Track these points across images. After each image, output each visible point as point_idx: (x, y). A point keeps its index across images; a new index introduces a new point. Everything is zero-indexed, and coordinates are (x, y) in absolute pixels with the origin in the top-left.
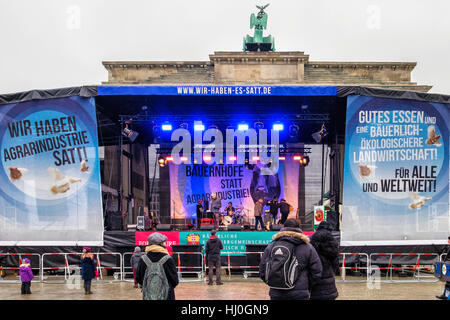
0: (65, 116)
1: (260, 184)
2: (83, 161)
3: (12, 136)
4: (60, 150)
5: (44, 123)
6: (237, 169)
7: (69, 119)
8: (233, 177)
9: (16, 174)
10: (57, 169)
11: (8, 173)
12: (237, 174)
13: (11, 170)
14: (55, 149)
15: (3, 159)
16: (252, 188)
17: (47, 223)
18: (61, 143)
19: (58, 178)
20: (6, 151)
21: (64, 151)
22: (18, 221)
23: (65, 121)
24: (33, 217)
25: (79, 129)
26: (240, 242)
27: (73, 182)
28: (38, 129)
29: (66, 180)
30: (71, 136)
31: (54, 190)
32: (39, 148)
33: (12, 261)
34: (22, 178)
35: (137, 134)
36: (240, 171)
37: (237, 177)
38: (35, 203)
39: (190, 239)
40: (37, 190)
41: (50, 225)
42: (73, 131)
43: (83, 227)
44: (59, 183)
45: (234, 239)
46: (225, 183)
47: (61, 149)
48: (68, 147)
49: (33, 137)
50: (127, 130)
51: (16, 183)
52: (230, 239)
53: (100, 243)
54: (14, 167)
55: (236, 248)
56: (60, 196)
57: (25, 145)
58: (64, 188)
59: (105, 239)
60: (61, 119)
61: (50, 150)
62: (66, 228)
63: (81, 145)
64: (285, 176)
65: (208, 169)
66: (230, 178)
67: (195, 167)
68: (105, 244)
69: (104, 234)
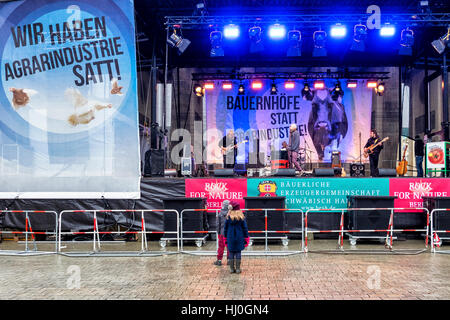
0: (90, 16)
1: (320, 119)
2: (115, 80)
3: (17, 45)
4: (83, 64)
5: (61, 28)
6: (292, 100)
7: (97, 20)
8: (286, 111)
9: (20, 98)
10: (78, 90)
11: (10, 97)
12: (292, 106)
13: (15, 92)
14: (75, 63)
15: (4, 77)
16: (311, 123)
17: (61, 166)
18: (84, 54)
19: (79, 102)
20: (7, 66)
21: (88, 66)
22: (21, 163)
23: (91, 24)
24: (42, 158)
25: (110, 35)
26: (334, 193)
27: (99, 108)
28: (52, 36)
29: (90, 105)
30: (98, 46)
31: (73, 121)
32: (53, 61)
33: (12, 220)
34: (29, 104)
35: (188, 42)
36: (295, 103)
37: (292, 109)
38: (45, 139)
39: (262, 189)
40: (49, 120)
41: (64, 169)
42: (101, 37)
43: (109, 172)
44: (80, 111)
45: (325, 189)
47: (85, 62)
48: (94, 59)
49: (45, 46)
50: (175, 36)
51: (21, 111)
52: (320, 189)
53: (136, 195)
54: (18, 89)
55: (329, 201)
56: (81, 128)
57: (34, 58)
58: (86, 118)
59: (142, 188)
60: (86, 21)
61: (68, 63)
62: (88, 174)
63: (112, 58)
64: (354, 108)
65: (254, 100)
66: (282, 111)
67: (238, 98)
68: (142, 195)
69: (141, 182)
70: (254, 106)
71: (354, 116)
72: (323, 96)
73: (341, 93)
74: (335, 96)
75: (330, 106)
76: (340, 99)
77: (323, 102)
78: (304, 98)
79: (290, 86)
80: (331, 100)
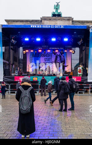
1: (58, 60)
6: (50, 55)
8: (49, 58)
12: (50, 56)
16: (55, 61)
26: (52, 80)
39: (34, 79)
45: (50, 79)
46: (46, 59)
52: (48, 79)
64: (67, 57)
65: (40, 55)
66: (48, 58)
67: (35, 54)
68: (3, 80)
69: (3, 77)
70: (40, 56)
71: (67, 59)
72: (58, 54)
73: (63, 53)
74: (62, 54)
75: (60, 56)
76: (63, 55)
77: (58, 55)
78: (53, 54)
79: (49, 51)
80: (61, 55)
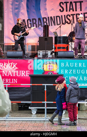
46: (64, 6)
